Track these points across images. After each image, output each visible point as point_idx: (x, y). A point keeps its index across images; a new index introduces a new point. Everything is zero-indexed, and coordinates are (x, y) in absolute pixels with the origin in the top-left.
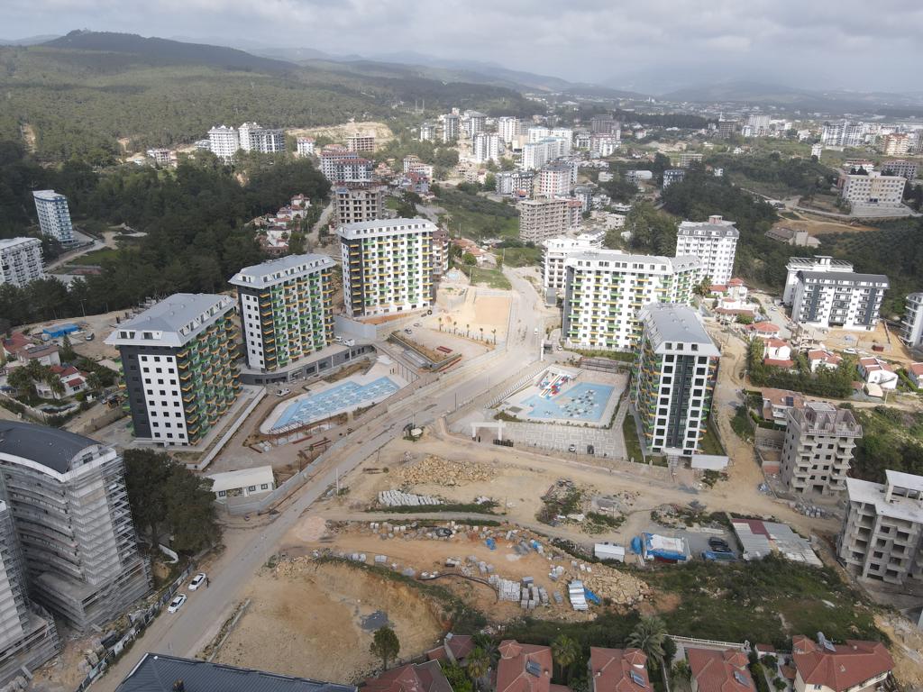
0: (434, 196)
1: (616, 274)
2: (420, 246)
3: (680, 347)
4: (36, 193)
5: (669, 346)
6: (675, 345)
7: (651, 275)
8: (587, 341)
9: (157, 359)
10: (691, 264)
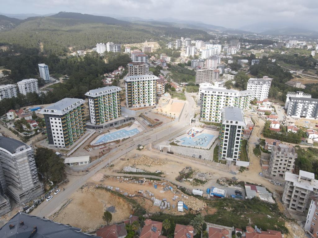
0: (168, 68)
1: (218, 96)
2: (152, 84)
3: (231, 122)
4: (39, 65)
5: (227, 122)
6: (230, 121)
7: (231, 97)
8: (208, 119)
9: (55, 119)
10: (249, 93)
